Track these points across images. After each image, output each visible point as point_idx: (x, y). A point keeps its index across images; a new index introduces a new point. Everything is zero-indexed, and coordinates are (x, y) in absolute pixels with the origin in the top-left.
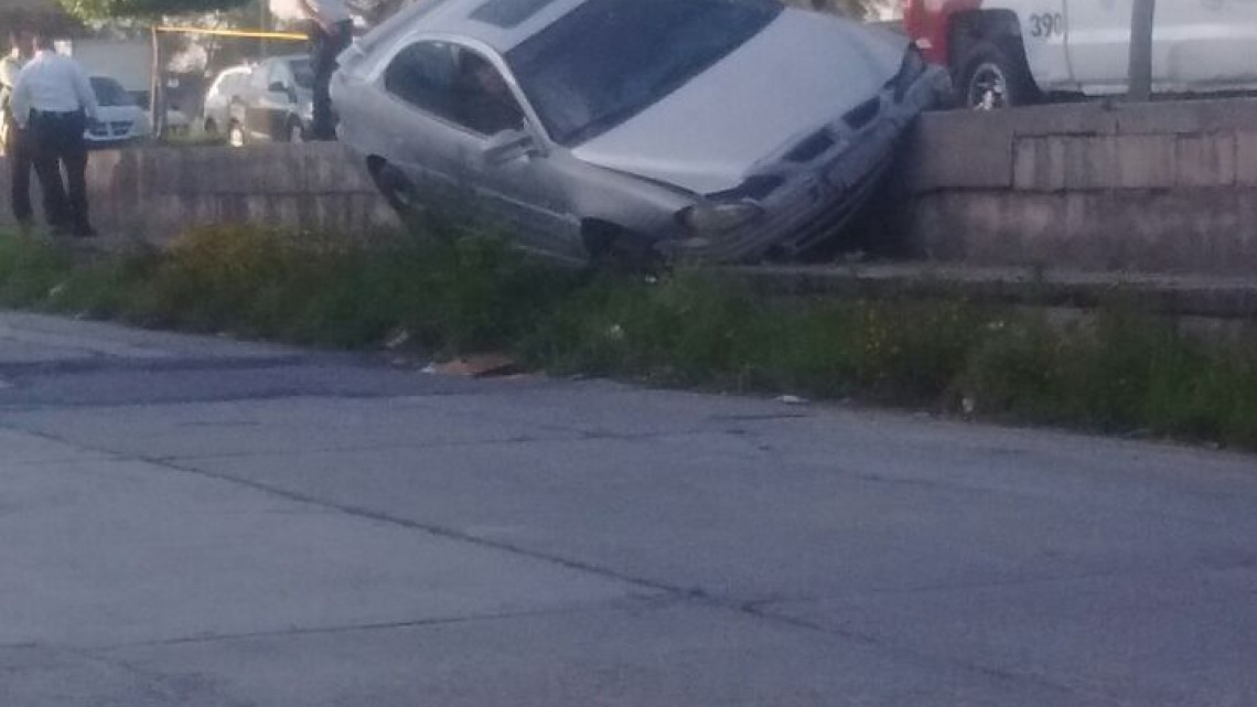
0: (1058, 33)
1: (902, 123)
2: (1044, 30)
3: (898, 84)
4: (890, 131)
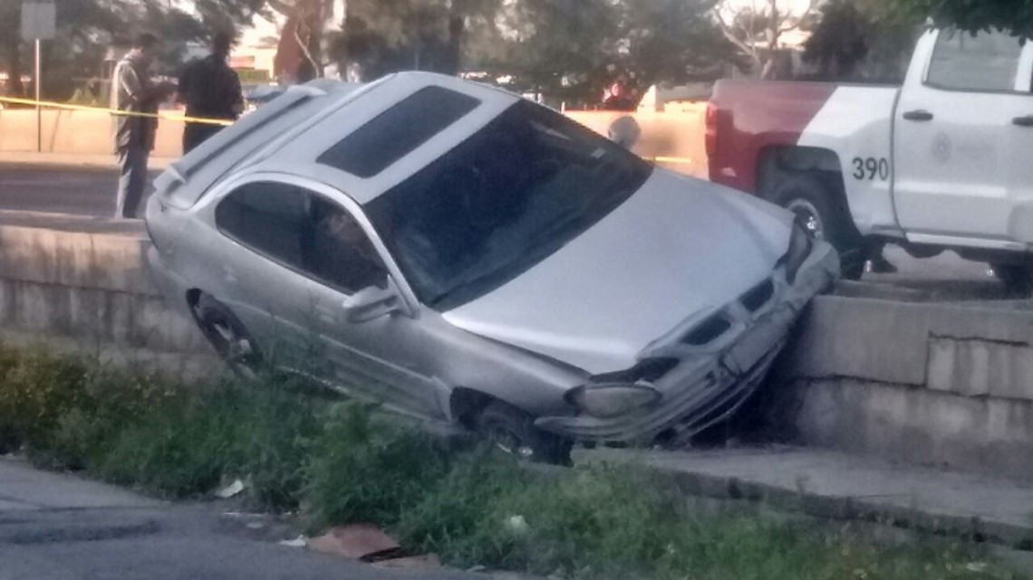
0: (883, 179)
1: (798, 307)
2: (868, 174)
4: (788, 315)
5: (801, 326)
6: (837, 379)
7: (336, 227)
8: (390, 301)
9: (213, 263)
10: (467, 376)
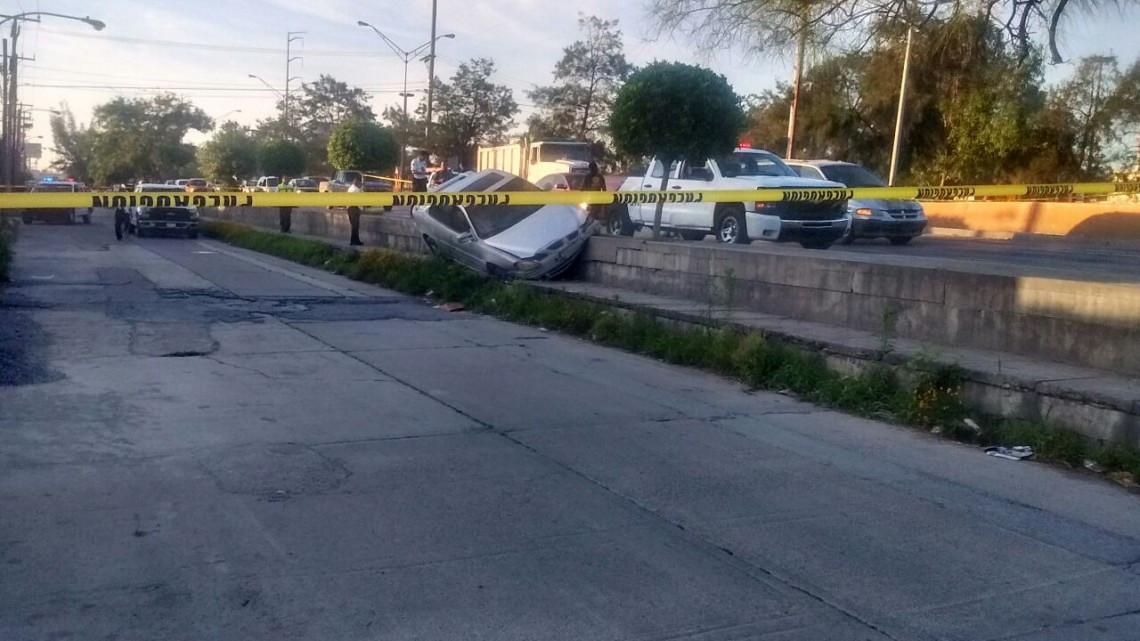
1: (584, 240)
3: (584, 226)
4: (581, 242)
5: (585, 247)
6: (596, 261)
7: (459, 214)
8: (471, 236)
9: (428, 225)
10: (489, 259)
